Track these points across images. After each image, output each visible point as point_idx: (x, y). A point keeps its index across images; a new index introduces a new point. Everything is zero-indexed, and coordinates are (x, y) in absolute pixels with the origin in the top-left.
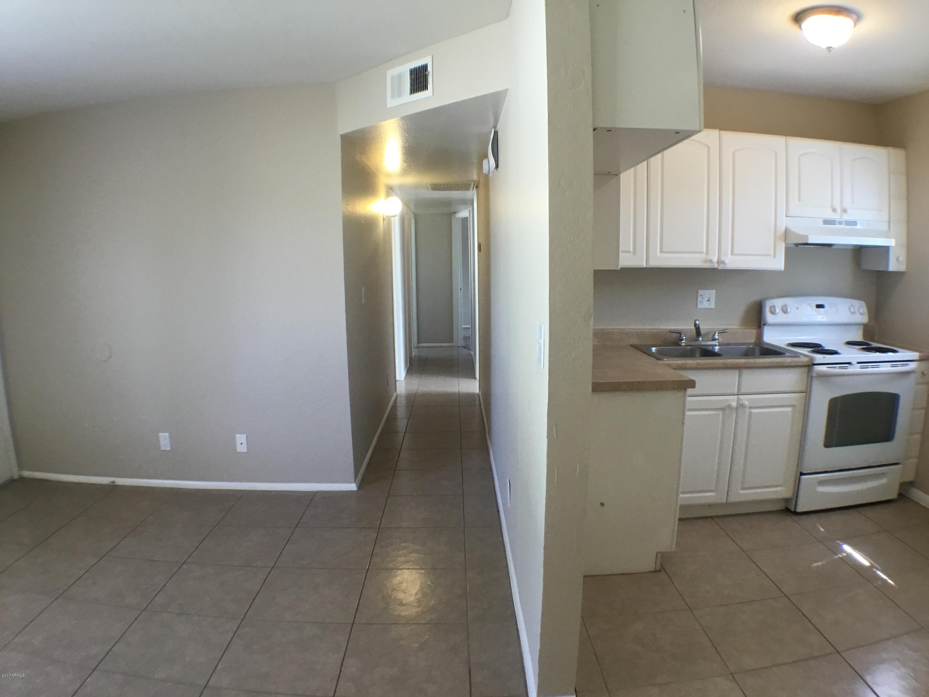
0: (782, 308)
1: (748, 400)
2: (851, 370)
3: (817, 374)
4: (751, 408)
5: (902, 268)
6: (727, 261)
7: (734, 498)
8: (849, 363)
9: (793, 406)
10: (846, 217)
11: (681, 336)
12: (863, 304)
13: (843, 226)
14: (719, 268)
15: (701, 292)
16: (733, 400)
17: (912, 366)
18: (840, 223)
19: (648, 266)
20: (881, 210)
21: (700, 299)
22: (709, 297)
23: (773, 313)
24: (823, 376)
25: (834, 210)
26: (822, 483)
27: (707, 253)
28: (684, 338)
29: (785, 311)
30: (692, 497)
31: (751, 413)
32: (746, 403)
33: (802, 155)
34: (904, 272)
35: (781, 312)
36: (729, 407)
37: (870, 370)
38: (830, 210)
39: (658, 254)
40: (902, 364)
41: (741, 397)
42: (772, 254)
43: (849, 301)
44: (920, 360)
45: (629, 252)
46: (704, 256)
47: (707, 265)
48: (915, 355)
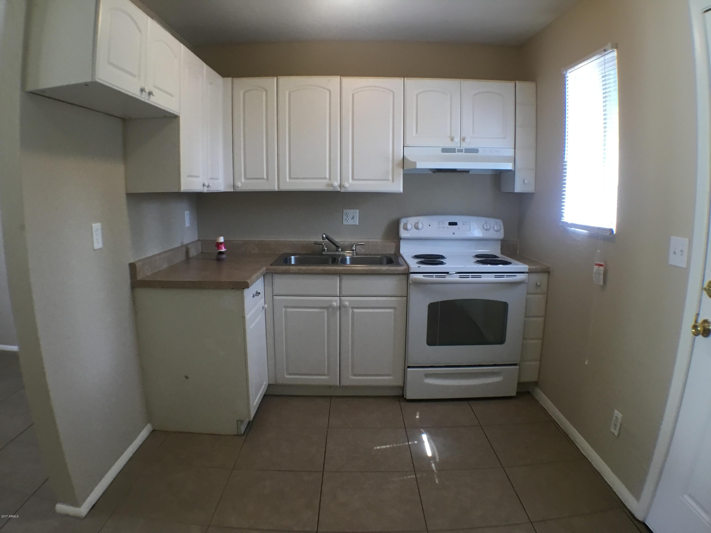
0: (415, 225)
1: (350, 301)
2: (448, 278)
3: (412, 281)
4: (353, 308)
5: (530, 189)
6: (347, 185)
7: (345, 383)
8: (447, 273)
9: (395, 308)
10: (465, 146)
11: (323, 247)
12: (500, 222)
13: (463, 154)
14: (342, 191)
15: (345, 211)
16: (336, 301)
17: (520, 277)
18: (460, 151)
19: (279, 190)
20: (504, 138)
21: (345, 217)
22: (353, 216)
23: (406, 229)
24: (418, 283)
25: (452, 139)
26: (428, 376)
27: (330, 179)
28: (326, 248)
29: (417, 228)
30: (307, 378)
31: (353, 313)
32: (347, 303)
33: (418, 94)
34: (531, 193)
35: (413, 228)
36: (331, 306)
37: (470, 279)
38: (449, 139)
39: (288, 180)
40: (507, 276)
41: (343, 298)
42: (390, 178)
43: (483, 220)
44: (530, 272)
45: (263, 179)
46: (327, 181)
47: (330, 189)
48: (524, 267)
